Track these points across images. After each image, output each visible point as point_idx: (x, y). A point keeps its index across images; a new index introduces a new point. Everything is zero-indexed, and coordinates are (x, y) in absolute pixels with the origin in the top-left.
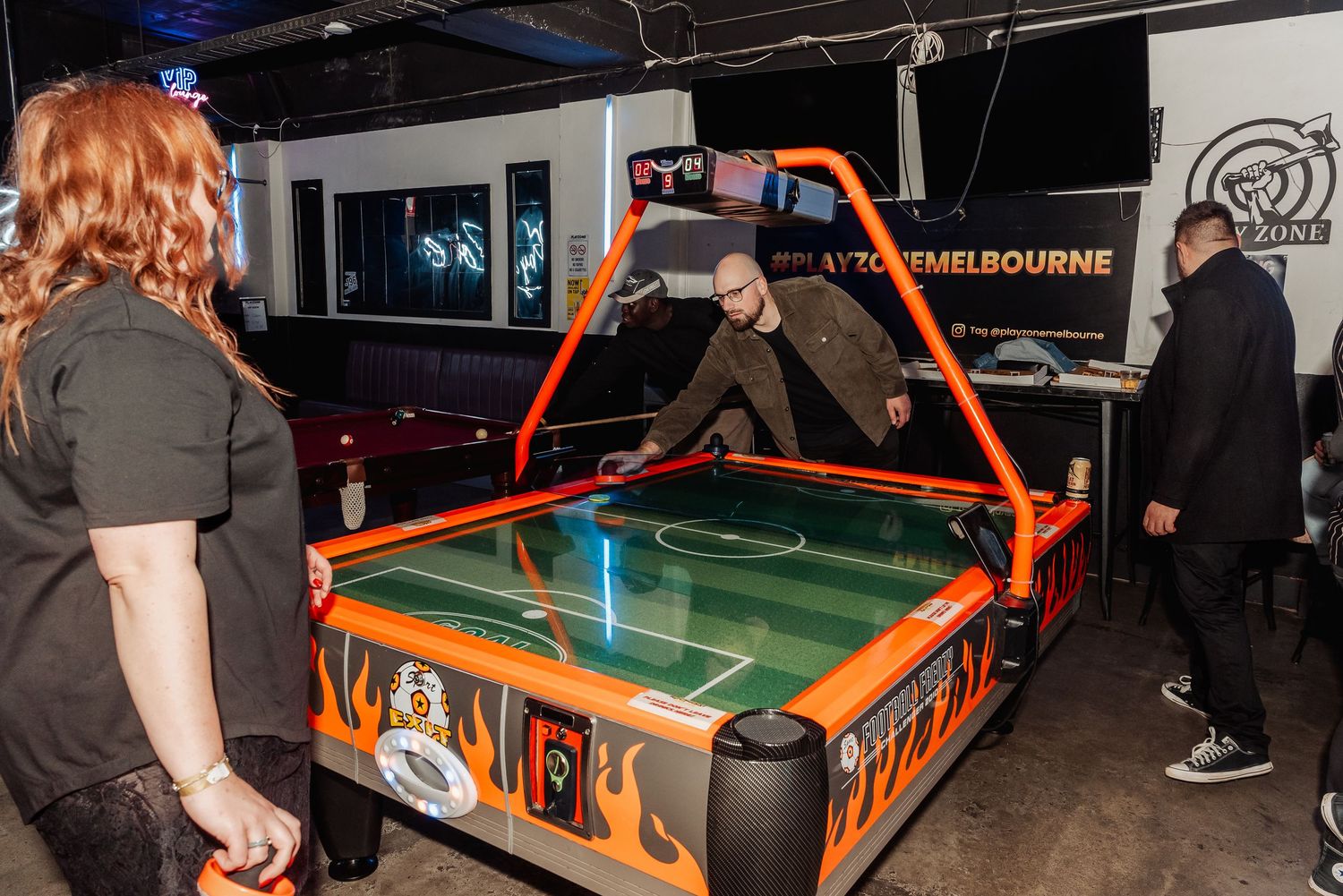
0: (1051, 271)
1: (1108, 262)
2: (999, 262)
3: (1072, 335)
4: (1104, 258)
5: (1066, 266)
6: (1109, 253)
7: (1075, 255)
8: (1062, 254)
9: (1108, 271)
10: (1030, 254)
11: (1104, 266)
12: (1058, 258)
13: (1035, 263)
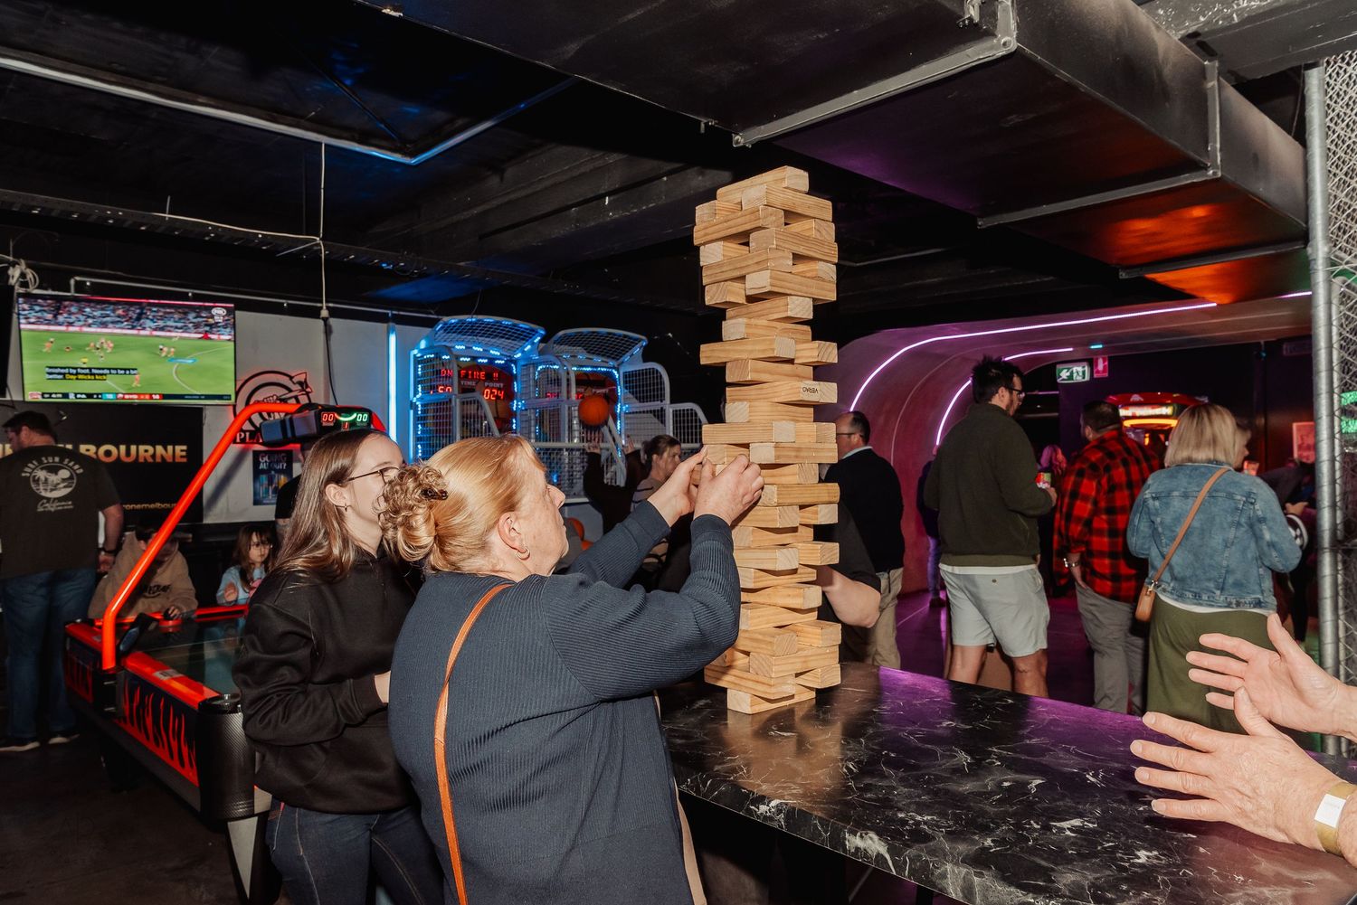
0: (141, 460)
1: (184, 454)
2: (96, 453)
3: (163, 506)
4: (182, 451)
5: (154, 456)
6: (185, 448)
7: (159, 449)
8: (150, 448)
9: (185, 460)
10: (123, 448)
11: (182, 457)
12: (146, 451)
13: (128, 453)
